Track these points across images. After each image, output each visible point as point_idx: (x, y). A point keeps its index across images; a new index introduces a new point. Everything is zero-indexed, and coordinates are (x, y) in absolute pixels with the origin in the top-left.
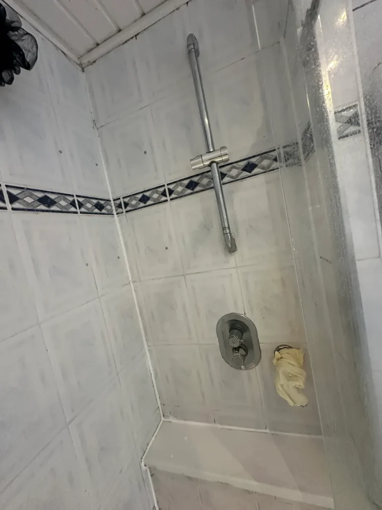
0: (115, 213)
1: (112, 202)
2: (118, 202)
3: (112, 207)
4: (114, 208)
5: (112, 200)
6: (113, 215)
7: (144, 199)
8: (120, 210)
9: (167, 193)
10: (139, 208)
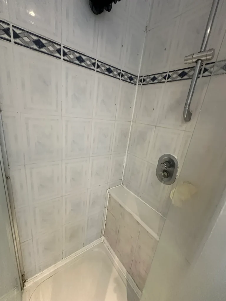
0: (137, 84)
1: (138, 78)
2: (141, 78)
3: (137, 80)
4: (138, 81)
5: (138, 77)
6: (136, 85)
7: (154, 79)
8: (140, 83)
9: (167, 77)
10: (149, 84)
